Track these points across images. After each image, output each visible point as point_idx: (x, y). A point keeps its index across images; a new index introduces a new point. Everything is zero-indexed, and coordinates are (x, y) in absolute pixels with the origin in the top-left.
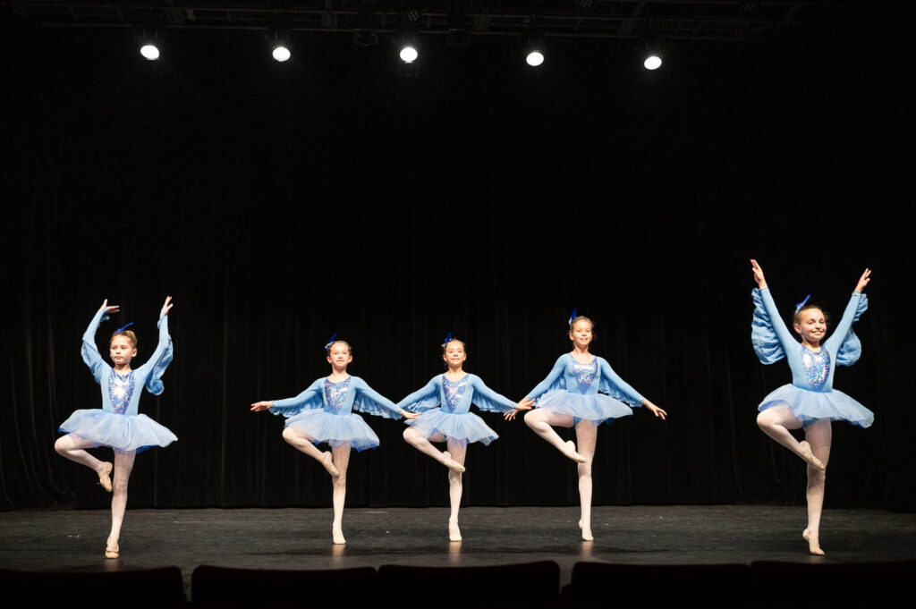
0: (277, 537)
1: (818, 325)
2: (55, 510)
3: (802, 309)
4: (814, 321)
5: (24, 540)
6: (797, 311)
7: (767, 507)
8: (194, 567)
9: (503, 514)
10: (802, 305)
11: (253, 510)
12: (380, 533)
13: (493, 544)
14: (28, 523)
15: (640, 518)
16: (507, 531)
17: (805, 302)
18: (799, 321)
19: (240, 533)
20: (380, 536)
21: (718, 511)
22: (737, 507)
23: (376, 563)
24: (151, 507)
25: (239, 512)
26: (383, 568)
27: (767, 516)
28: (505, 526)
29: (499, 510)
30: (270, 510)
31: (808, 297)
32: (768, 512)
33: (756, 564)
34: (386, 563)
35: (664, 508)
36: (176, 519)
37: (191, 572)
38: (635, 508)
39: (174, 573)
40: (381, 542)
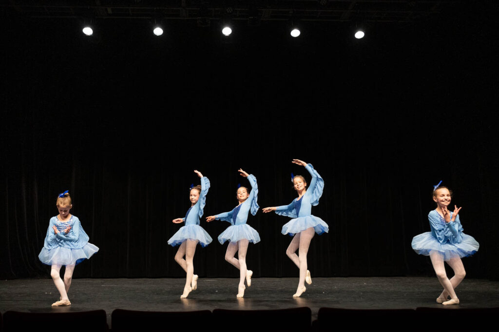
0: (157, 294)
1: (446, 197)
2: (39, 279)
3: (437, 188)
4: (443, 195)
5: (22, 295)
6: (434, 190)
7: (422, 278)
8: (113, 310)
9: (279, 281)
10: (437, 186)
11: (144, 279)
12: (212, 292)
13: (274, 297)
14: (24, 286)
15: (353, 284)
16: (281, 291)
17: (439, 184)
18: (436, 195)
19: (137, 291)
20: (212, 293)
21: (396, 280)
22: (406, 278)
23: (211, 308)
24: (90, 277)
25: (137, 280)
26: (215, 311)
27: (422, 282)
28: (280, 289)
29: (277, 280)
30: (153, 279)
31: (441, 182)
32: (423, 280)
33: (418, 309)
34: (217, 307)
35: (366, 278)
36: (103, 284)
37: (111, 313)
38: (350, 278)
39: (102, 313)
40: (214, 297)
